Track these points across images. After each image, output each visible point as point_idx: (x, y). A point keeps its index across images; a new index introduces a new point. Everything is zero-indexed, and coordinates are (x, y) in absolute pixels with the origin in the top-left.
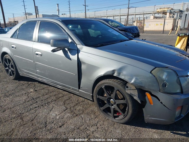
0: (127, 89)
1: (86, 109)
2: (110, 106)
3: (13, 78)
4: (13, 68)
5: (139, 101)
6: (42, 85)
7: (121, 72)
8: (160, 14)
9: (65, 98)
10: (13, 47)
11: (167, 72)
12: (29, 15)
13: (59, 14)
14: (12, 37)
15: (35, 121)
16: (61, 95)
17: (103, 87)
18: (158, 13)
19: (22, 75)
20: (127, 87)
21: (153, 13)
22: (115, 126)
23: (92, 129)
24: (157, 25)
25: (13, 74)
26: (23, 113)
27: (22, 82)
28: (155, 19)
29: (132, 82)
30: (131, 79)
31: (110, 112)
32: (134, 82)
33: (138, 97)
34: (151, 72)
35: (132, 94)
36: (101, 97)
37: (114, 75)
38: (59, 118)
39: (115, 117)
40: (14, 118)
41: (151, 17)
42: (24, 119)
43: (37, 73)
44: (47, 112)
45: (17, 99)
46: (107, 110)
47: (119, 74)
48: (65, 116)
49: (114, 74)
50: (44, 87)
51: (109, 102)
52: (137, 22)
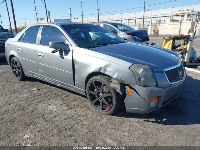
0: (111, 83)
1: (81, 104)
2: (100, 100)
3: (19, 79)
4: (20, 70)
5: (121, 94)
6: (45, 85)
7: (106, 69)
8: (178, 17)
9: (64, 95)
10: (19, 50)
11: (143, 68)
12: (40, 20)
13: (71, 18)
14: (19, 41)
15: (35, 113)
16: (61, 93)
17: (93, 83)
18: (177, 15)
19: (27, 76)
20: (111, 82)
21: (171, 16)
22: (102, 116)
23: (82, 119)
24: (174, 28)
25: (20, 75)
26: (25, 107)
27: (27, 82)
28: (171, 22)
29: (115, 77)
30: (114, 74)
31: (100, 105)
32: (117, 77)
33: (120, 90)
34: (129, 68)
35: (115, 88)
36: (92, 92)
37: (101, 72)
38: (56, 110)
39: (103, 109)
40: (17, 110)
41: (167, 20)
42: (26, 111)
43: (39, 73)
44: (46, 106)
45: (22, 96)
46: (97, 103)
47: (105, 70)
48: (61, 110)
49: (100, 70)
50: (46, 86)
51: (98, 96)
52: (151, 25)
